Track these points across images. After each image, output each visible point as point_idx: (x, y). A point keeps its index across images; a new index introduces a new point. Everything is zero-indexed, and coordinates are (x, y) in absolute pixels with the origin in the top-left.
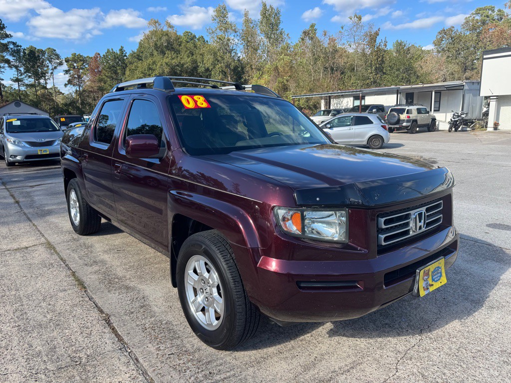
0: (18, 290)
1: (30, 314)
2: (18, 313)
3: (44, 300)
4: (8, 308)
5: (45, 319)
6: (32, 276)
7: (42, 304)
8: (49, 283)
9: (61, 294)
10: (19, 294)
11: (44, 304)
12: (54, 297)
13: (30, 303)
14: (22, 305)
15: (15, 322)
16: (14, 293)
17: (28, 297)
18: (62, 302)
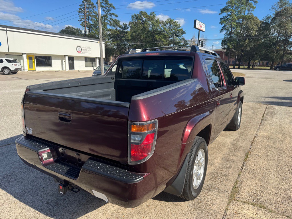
0: (277, 165)
1: (276, 153)
2: (281, 155)
3: (268, 155)
4: (284, 159)
5: (272, 149)
6: (266, 170)
7: (270, 154)
8: (260, 161)
9: (260, 154)
10: (278, 163)
11: (269, 154)
12: (263, 154)
13: (274, 157)
14: (278, 157)
15: (283, 153)
16: (280, 165)
17: (274, 160)
18: (262, 151)
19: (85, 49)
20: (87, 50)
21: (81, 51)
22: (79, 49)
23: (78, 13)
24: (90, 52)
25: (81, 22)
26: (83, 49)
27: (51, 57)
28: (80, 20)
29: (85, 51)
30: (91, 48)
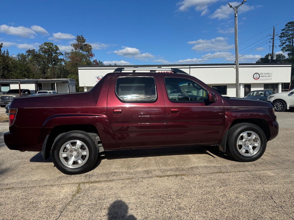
19: (264, 75)
20: (266, 76)
21: (259, 78)
22: (257, 76)
23: (280, 38)
24: (271, 78)
25: (283, 47)
26: (261, 75)
27: (227, 86)
28: (281, 45)
29: (264, 78)
30: (271, 74)
